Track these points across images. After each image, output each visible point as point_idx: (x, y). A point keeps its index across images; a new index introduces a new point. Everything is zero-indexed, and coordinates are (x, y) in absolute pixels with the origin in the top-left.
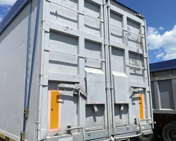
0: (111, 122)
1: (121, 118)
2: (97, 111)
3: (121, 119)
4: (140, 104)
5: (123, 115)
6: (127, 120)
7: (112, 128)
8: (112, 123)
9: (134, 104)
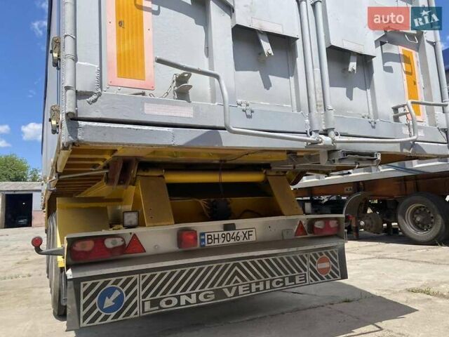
0: (318, 96)
1: (350, 95)
2: (271, 51)
3: (351, 99)
4: (407, 73)
5: (356, 90)
6: (371, 105)
7: (323, 112)
8: (322, 99)
9: (389, 69)
